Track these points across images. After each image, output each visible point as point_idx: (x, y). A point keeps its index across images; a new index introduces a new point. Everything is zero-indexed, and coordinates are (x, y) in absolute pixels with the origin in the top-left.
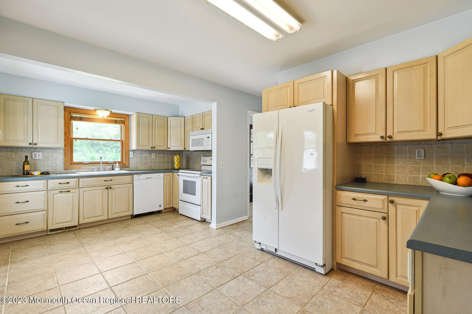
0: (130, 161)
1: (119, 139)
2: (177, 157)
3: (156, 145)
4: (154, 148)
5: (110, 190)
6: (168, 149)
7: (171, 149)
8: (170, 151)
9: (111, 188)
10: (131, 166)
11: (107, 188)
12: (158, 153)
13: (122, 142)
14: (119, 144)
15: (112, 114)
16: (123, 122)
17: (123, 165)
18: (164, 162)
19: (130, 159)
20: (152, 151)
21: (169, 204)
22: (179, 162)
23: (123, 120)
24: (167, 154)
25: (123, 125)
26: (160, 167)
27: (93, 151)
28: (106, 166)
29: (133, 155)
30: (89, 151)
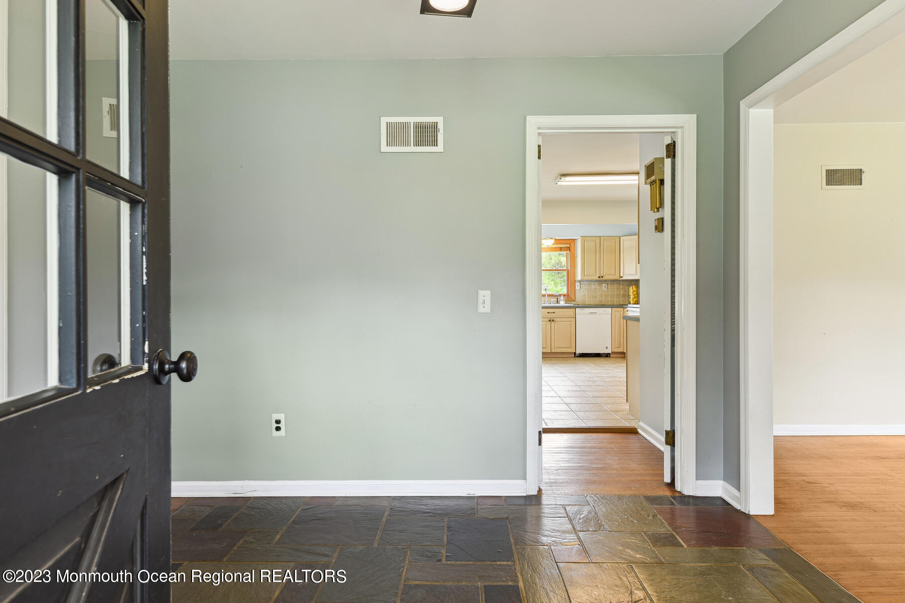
0: (577, 293)
1: (565, 268)
2: (632, 288)
3: (605, 274)
4: (602, 277)
5: (553, 323)
6: (621, 279)
7: (624, 278)
8: (623, 281)
9: (553, 320)
10: (577, 299)
11: (550, 321)
12: (611, 284)
13: (568, 270)
14: (565, 273)
15: (558, 241)
16: (569, 249)
17: (568, 297)
18: (618, 296)
19: (576, 290)
20: (601, 281)
21: (618, 347)
22: (636, 296)
23: (569, 246)
24: (623, 285)
25: (568, 252)
26: (614, 302)
27: (559, 282)
28: (550, 298)
29: (579, 287)
30: (553, 282)
